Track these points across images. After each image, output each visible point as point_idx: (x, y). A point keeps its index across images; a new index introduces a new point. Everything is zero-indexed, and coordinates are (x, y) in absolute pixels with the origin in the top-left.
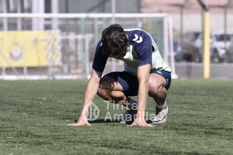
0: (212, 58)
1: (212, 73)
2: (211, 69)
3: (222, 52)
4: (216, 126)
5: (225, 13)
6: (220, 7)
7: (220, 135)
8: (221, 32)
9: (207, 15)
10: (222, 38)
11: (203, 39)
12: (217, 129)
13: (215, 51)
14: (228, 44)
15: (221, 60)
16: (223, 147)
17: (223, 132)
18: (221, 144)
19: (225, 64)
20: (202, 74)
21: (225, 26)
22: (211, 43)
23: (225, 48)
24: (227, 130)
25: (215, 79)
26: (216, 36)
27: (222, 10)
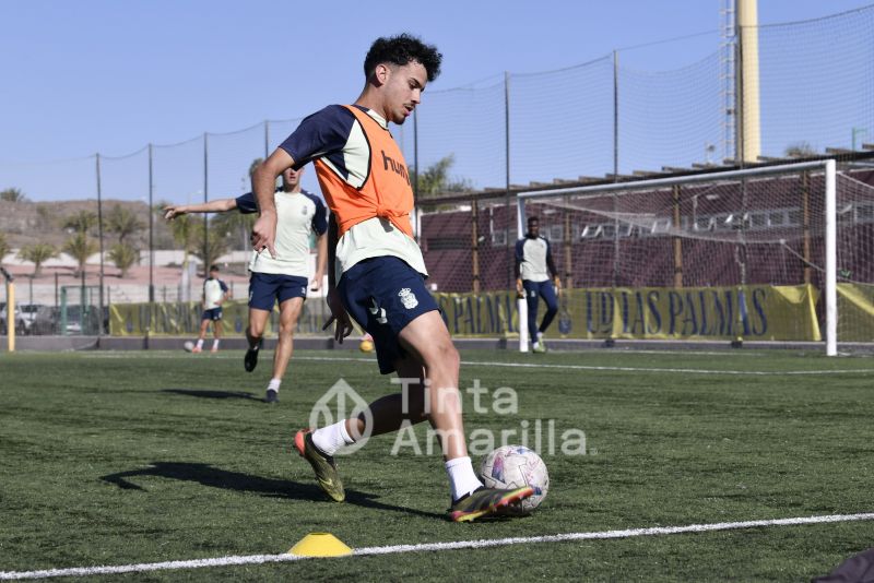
0: (17, 330)
1: (17, 346)
2: (17, 341)
3: (28, 323)
4: (12, 406)
5: (31, 283)
6: (26, 275)
7: (15, 415)
8: (27, 303)
9: (12, 285)
10: (28, 309)
11: (7, 310)
12: (12, 409)
13: (20, 323)
14: (34, 316)
15: (28, 332)
16: (16, 429)
17: (17, 412)
18: (15, 426)
19: (31, 337)
20: (7, 347)
21: (31, 296)
22: (16, 315)
23: (31, 320)
24: (23, 409)
25: (21, 352)
26: (22, 307)
27: (27, 279)
